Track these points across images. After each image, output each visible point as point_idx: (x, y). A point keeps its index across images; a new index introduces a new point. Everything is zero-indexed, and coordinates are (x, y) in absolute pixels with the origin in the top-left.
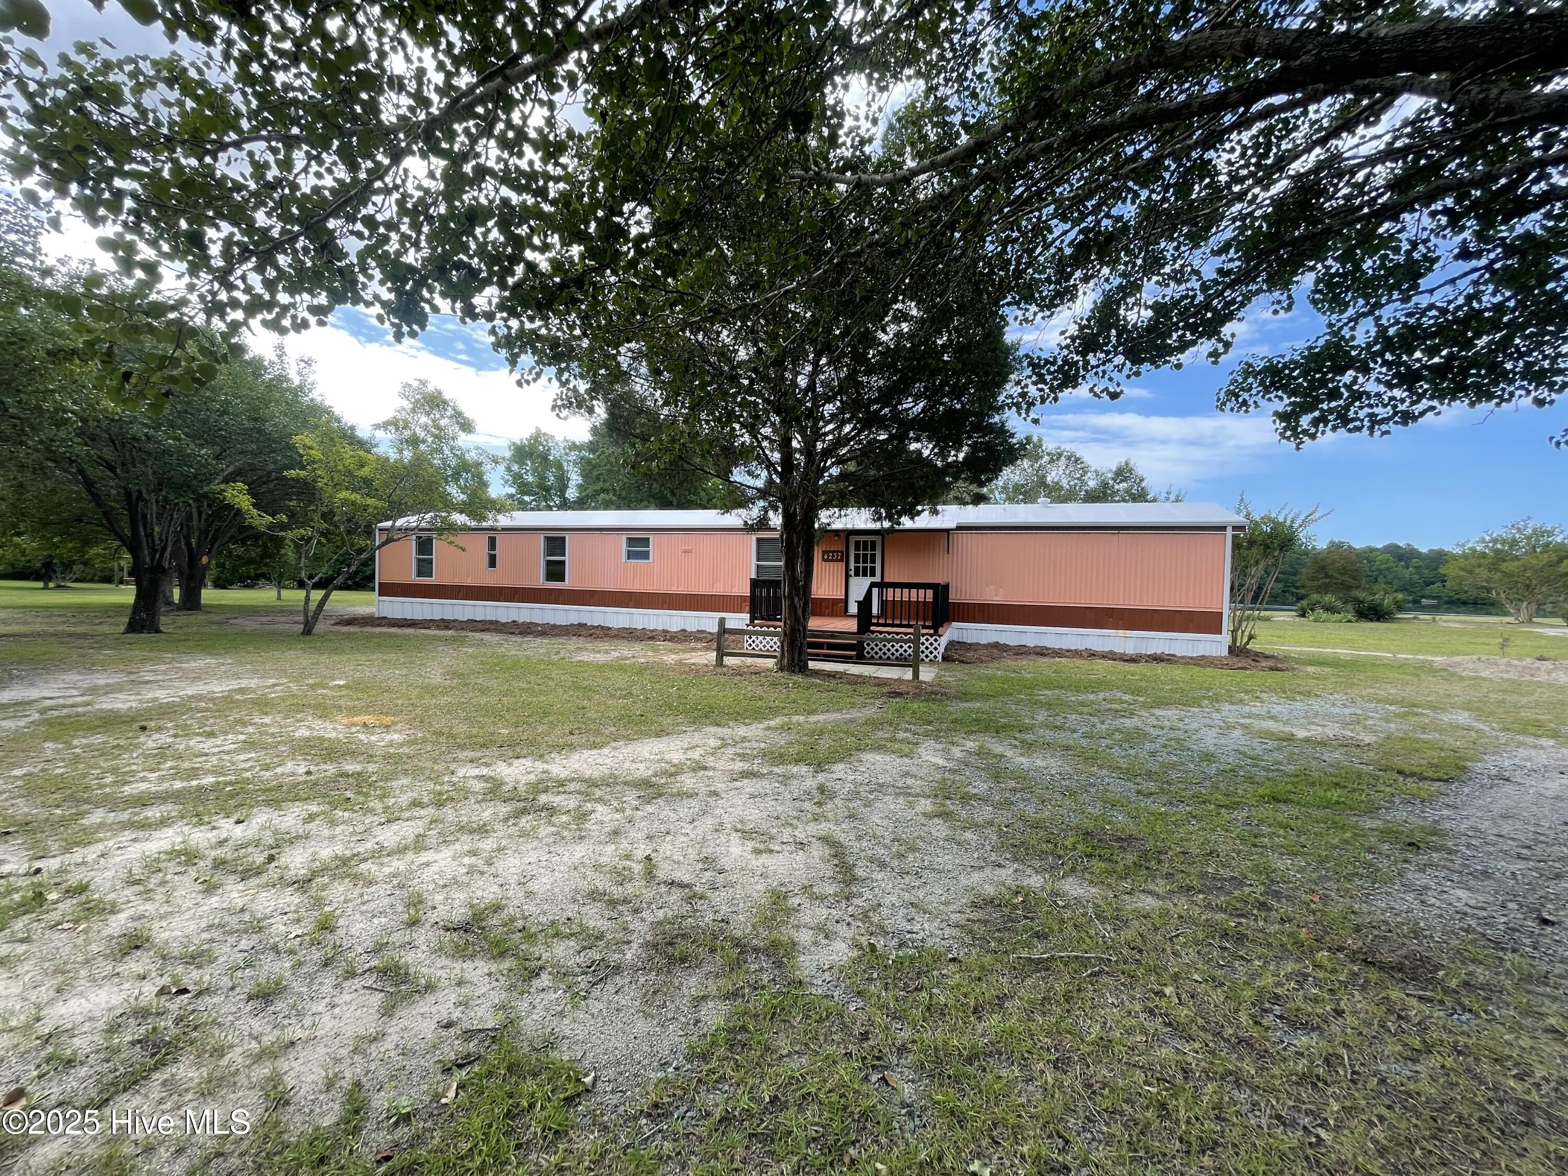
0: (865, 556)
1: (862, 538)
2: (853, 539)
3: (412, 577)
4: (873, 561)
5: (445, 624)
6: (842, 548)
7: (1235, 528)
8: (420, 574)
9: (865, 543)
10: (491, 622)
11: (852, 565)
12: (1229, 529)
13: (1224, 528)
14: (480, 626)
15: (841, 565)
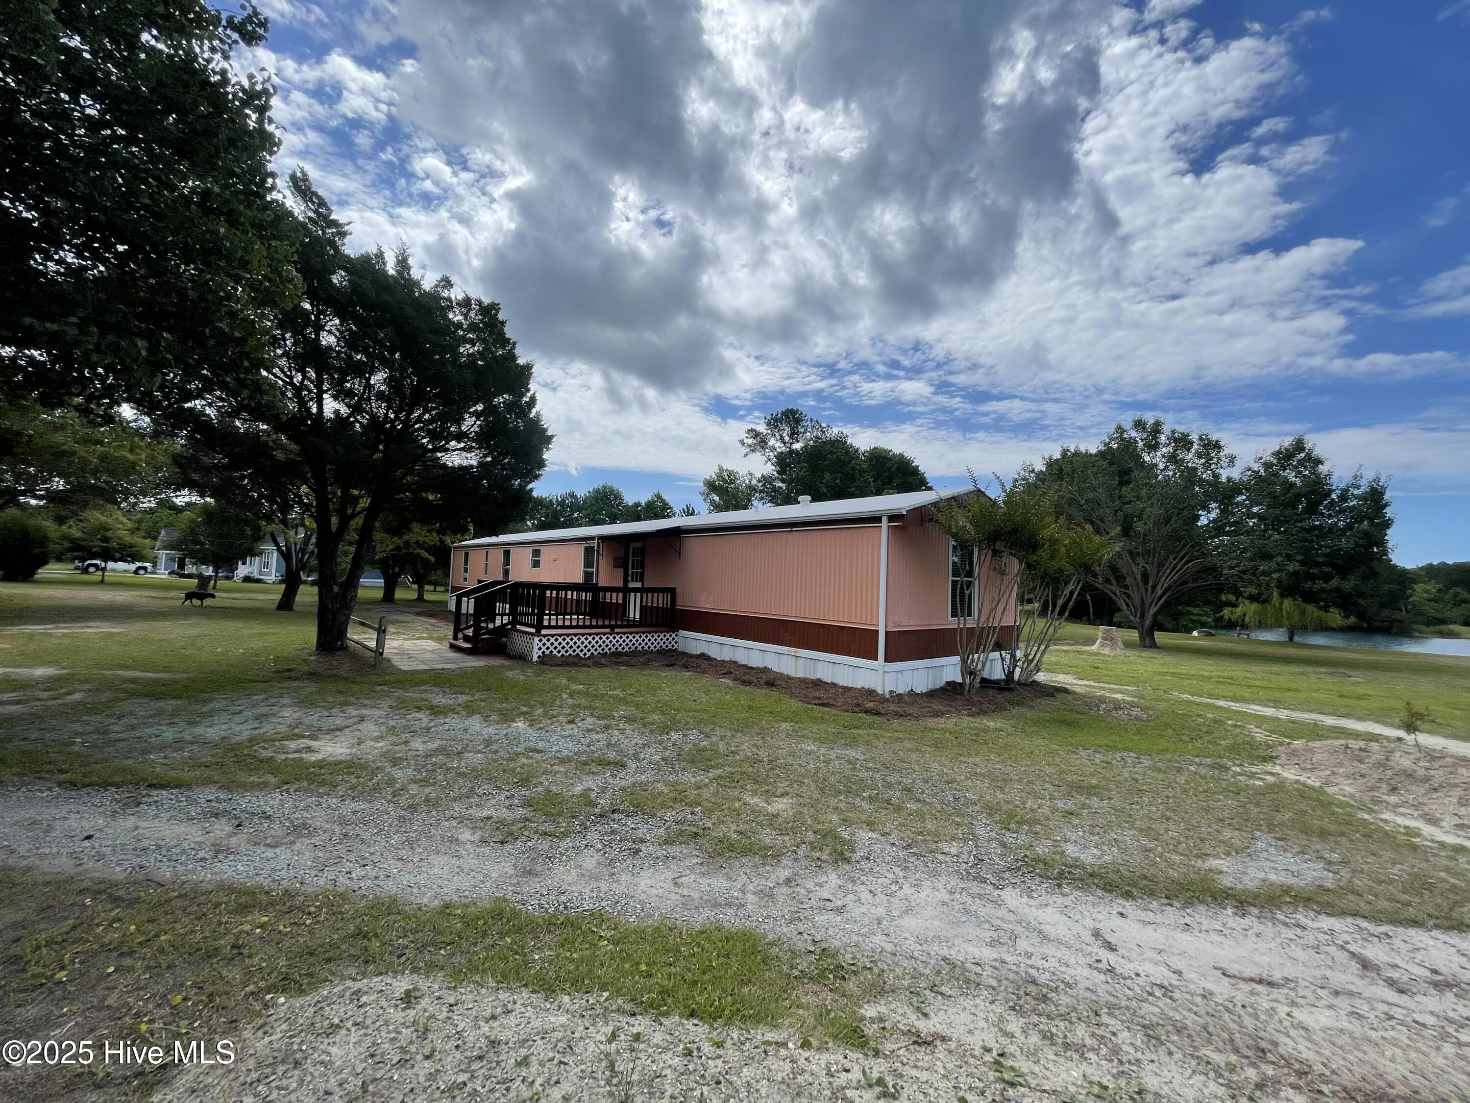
0: (637, 561)
1: (636, 545)
2: (631, 545)
3: (462, 582)
6: (623, 554)
7: (892, 518)
8: (464, 579)
9: (638, 549)
11: (630, 571)
12: (885, 519)
13: (877, 519)
15: (622, 571)
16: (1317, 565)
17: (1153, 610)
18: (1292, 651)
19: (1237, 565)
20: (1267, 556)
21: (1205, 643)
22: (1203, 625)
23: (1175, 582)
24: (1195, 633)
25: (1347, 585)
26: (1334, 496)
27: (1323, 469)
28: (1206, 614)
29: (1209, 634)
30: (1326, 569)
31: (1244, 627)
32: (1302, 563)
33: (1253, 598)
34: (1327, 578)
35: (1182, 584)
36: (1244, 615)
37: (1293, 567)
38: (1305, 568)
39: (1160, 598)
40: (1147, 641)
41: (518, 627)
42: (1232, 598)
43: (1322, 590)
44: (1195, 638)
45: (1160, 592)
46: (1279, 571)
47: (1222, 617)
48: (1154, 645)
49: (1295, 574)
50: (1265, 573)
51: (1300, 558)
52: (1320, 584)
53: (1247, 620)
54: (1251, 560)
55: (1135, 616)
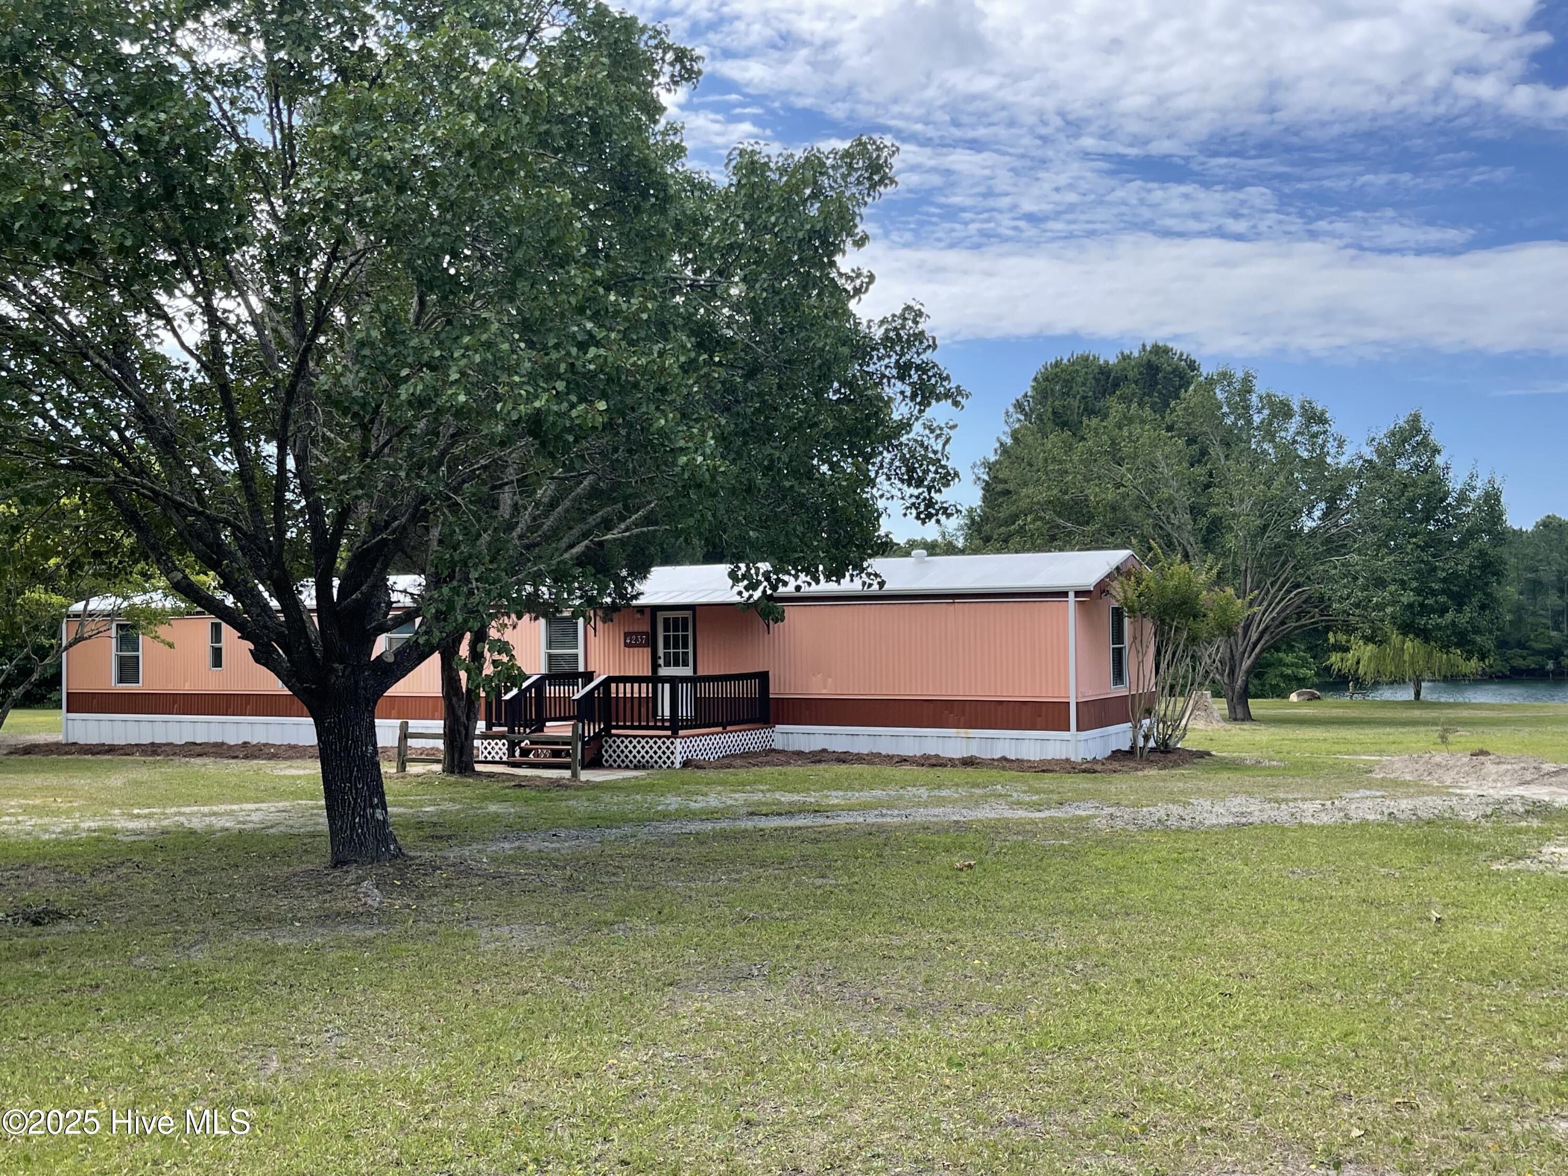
0: (676, 638)
1: (672, 615)
2: (661, 616)
3: (111, 684)
4: (685, 646)
5: (153, 749)
6: (646, 628)
7: (1077, 594)
8: (121, 681)
9: (676, 620)
10: (215, 745)
11: (661, 652)
12: (1071, 594)
13: (1065, 594)
14: (198, 749)
15: (647, 651)
16: (1434, 593)
17: (1247, 663)
18: (1417, 713)
19: (1349, 597)
20: (1380, 583)
21: (1308, 711)
22: (1301, 682)
23: (1273, 619)
24: (1294, 697)
25: (1463, 619)
26: (1450, 500)
27: (1439, 460)
28: (1305, 664)
29: (1313, 697)
30: (1442, 599)
31: (1360, 684)
32: (1418, 591)
33: (1368, 639)
34: (1443, 611)
35: (1283, 623)
36: (1358, 663)
37: (1408, 597)
38: (1420, 599)
39: (1255, 645)
40: (1239, 710)
41: (613, 731)
42: (1342, 638)
43: (1438, 627)
44: (1294, 706)
45: (1254, 637)
46: (1393, 603)
47: (1328, 669)
48: (1247, 717)
49: (1410, 606)
50: (1380, 607)
51: (1415, 584)
52: (1435, 619)
53: (1361, 671)
54: (1365, 588)
55: (1222, 675)
